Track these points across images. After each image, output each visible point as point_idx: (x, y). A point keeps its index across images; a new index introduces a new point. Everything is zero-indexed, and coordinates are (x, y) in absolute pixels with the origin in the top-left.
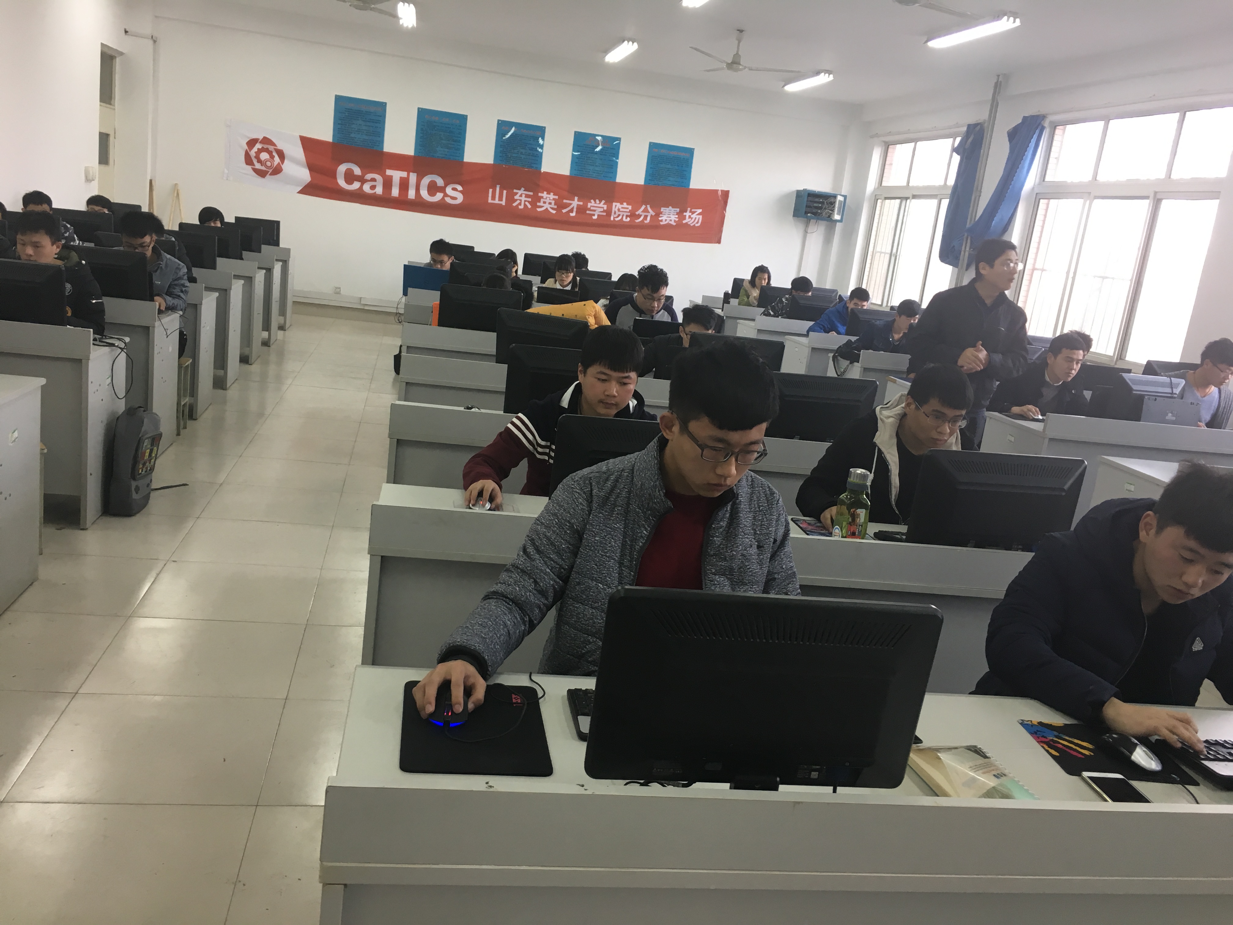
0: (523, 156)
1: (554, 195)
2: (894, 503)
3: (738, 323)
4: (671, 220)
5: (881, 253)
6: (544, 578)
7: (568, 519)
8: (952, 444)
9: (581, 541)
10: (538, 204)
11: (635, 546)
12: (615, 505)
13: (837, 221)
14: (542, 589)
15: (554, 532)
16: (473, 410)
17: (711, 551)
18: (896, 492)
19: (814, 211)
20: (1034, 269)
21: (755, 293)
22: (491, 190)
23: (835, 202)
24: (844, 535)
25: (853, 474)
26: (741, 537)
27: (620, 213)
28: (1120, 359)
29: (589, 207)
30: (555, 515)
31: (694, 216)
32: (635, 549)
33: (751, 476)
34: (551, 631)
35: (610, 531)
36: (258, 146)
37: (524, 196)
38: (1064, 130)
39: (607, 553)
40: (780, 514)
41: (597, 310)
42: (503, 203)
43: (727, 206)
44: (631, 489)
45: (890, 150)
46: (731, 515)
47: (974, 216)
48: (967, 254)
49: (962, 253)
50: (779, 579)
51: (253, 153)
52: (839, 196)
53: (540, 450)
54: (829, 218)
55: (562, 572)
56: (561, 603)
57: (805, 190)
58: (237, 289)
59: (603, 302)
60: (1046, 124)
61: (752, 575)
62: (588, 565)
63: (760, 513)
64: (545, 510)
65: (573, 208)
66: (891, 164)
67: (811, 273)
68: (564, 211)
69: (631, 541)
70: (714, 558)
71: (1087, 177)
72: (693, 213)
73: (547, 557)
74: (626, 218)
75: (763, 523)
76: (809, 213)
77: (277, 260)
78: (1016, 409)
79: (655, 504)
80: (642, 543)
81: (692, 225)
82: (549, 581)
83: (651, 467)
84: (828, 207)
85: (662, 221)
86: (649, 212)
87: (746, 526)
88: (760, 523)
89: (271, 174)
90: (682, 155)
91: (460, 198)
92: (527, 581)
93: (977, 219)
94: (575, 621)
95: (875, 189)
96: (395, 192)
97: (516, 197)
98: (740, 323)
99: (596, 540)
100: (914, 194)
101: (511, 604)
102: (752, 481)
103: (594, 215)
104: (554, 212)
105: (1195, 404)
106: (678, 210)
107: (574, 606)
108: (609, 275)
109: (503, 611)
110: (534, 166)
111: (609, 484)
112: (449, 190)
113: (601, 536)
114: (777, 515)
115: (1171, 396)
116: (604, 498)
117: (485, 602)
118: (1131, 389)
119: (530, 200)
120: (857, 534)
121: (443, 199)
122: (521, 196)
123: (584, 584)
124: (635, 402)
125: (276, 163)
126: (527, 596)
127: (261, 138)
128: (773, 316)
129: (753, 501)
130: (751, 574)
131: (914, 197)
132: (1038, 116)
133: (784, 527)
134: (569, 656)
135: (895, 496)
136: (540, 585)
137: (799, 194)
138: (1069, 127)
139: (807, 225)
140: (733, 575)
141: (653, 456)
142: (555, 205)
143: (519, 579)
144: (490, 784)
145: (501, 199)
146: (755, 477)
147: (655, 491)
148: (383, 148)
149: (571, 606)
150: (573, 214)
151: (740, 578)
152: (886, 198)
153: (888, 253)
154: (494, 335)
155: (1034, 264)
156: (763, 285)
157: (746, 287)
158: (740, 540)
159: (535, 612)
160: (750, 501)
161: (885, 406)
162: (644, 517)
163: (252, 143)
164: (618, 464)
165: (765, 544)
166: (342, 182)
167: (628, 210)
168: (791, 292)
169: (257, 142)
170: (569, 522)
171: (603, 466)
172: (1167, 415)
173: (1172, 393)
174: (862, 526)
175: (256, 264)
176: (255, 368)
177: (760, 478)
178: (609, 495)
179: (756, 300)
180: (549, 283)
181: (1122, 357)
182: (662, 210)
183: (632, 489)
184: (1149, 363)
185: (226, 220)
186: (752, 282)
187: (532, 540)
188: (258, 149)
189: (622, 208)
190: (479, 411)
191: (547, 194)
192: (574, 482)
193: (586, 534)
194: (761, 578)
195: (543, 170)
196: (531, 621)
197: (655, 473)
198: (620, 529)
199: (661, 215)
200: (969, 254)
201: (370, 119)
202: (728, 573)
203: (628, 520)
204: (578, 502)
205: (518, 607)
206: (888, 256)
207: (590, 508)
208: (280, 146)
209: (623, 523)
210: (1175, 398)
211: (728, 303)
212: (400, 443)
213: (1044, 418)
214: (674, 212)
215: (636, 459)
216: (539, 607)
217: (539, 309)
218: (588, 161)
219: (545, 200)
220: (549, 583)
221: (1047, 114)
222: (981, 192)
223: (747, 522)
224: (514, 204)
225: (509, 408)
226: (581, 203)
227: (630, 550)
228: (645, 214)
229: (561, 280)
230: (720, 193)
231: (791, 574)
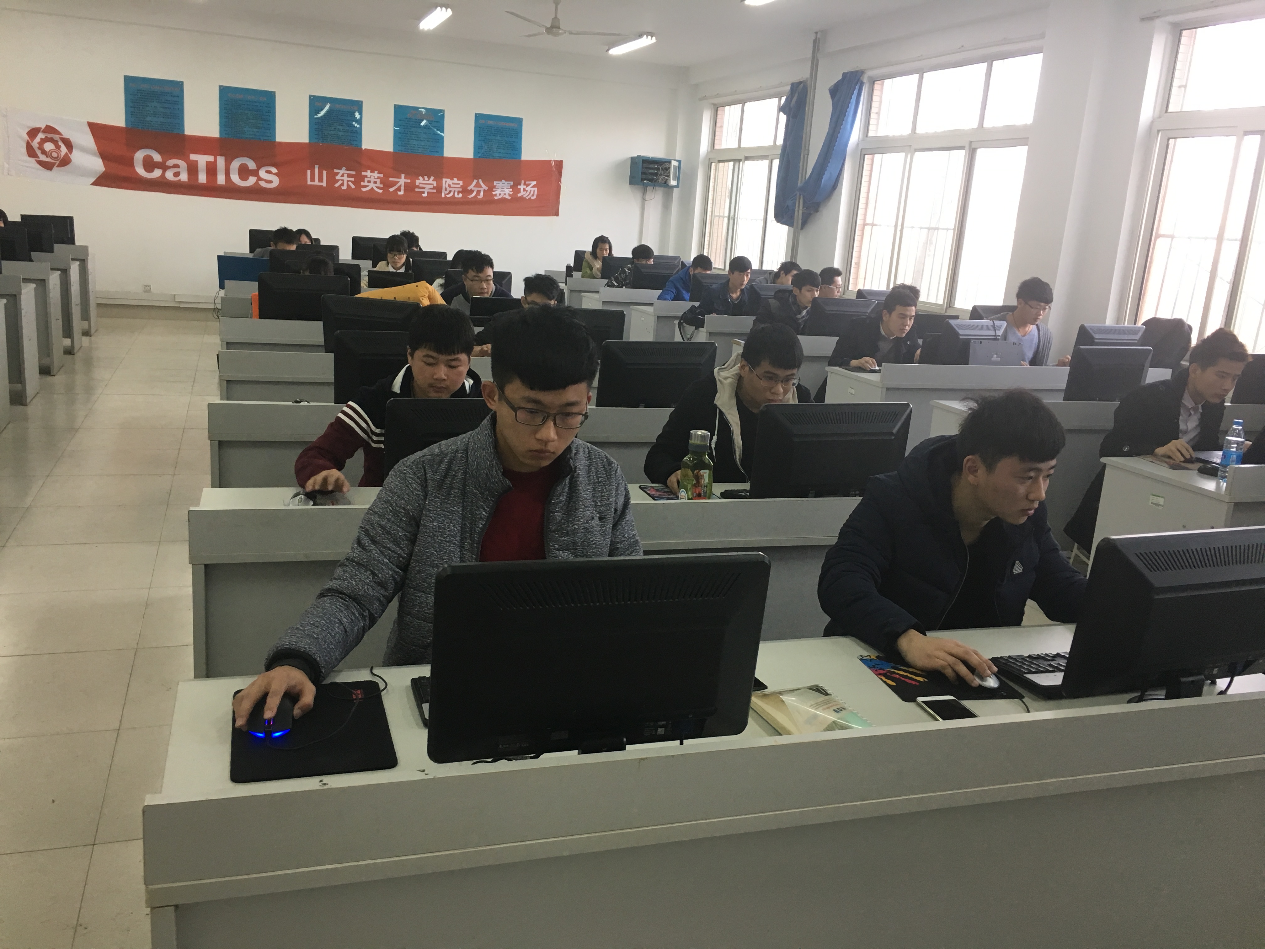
0: (341, 134)
1: (378, 173)
2: (739, 463)
3: (582, 296)
4: (505, 194)
5: (719, 217)
6: (382, 568)
7: (403, 506)
8: (789, 399)
9: (418, 527)
10: (362, 184)
11: (475, 529)
12: (452, 488)
13: (673, 187)
14: (381, 580)
15: (389, 520)
16: (302, 403)
17: (553, 527)
18: (740, 452)
19: (650, 177)
20: (865, 224)
21: (598, 265)
22: (309, 172)
23: (669, 168)
24: (690, 497)
25: (693, 436)
26: (581, 510)
27: (451, 189)
28: (950, 307)
29: (417, 184)
30: (387, 502)
31: (528, 189)
32: (476, 532)
33: (588, 448)
34: (394, 624)
35: (448, 515)
36: (41, 136)
37: (346, 175)
38: (882, 85)
39: (446, 537)
40: (618, 484)
41: (431, 291)
42: (324, 184)
43: (562, 177)
44: (466, 470)
45: (719, 112)
46: (570, 488)
47: (804, 175)
48: (801, 212)
49: (796, 212)
50: (622, 548)
51: (35, 143)
52: (673, 161)
53: (375, 438)
54: (666, 184)
55: (401, 561)
56: (402, 594)
57: (639, 157)
58: (28, 293)
59: (439, 281)
60: (865, 80)
61: (595, 548)
62: (427, 552)
63: (600, 484)
64: (378, 499)
65: (401, 186)
66: (722, 127)
67: (652, 242)
68: (391, 190)
69: (471, 524)
70: (557, 534)
71: (906, 131)
72: (528, 185)
73: (384, 547)
74: (458, 194)
75: (603, 494)
76: (645, 179)
77: (73, 259)
78: (854, 363)
79: (493, 484)
80: (482, 524)
81: (527, 198)
82: (387, 572)
83: (486, 446)
84: (664, 173)
85: (496, 195)
86: (481, 187)
87: (586, 499)
88: (600, 494)
89: (58, 166)
90: (511, 125)
91: (276, 182)
92: (363, 574)
93: (807, 178)
94: (418, 611)
95: (708, 153)
96: (202, 178)
97: (338, 177)
98: (584, 297)
99: (434, 525)
100: (746, 156)
101: (347, 600)
102: (589, 452)
103: (424, 192)
104: (380, 191)
105: (1017, 344)
106: (512, 183)
107: (416, 596)
108: (444, 255)
109: (339, 609)
110: (355, 143)
111: (443, 466)
112: (262, 173)
113: (440, 521)
114: (616, 485)
115: (995, 339)
116: (439, 481)
117: (320, 600)
118: (957, 334)
119: (353, 179)
120: (702, 495)
121: (257, 183)
122: (343, 176)
123: (425, 572)
124: (472, 382)
125: (63, 154)
126: (365, 590)
127: (43, 127)
128: (617, 287)
129: (591, 473)
130: (594, 546)
131: (747, 158)
132: (857, 72)
133: (624, 496)
134: (414, 647)
135: (740, 456)
136: (378, 577)
137: (633, 159)
138: (887, 82)
139: (644, 193)
140: (576, 549)
141: (487, 435)
142: (380, 184)
143: (355, 573)
144: (324, 782)
145: (321, 180)
146: (591, 448)
147: (492, 471)
148: (184, 131)
149: (412, 595)
150: (401, 193)
151: (585, 551)
152: (720, 161)
153: (726, 217)
154: (320, 324)
155: (865, 220)
156: (605, 255)
157: (587, 259)
158: (581, 514)
159: (375, 606)
160: (588, 473)
161: (723, 367)
162: (482, 498)
163: (33, 133)
164: (450, 445)
165: (606, 515)
166: (140, 171)
167: (459, 186)
168: (633, 262)
169: (39, 132)
170: (404, 508)
171: (435, 448)
172: (993, 357)
173: (995, 335)
174: (707, 486)
175: (48, 265)
176: (58, 380)
177: (596, 448)
178: (445, 478)
179: (599, 271)
180: (382, 266)
181: (952, 305)
182: (495, 184)
183: (468, 470)
184: (975, 308)
185: (10, 219)
186: (594, 253)
187: (366, 532)
188: (41, 139)
189: (453, 184)
190: (308, 404)
191: (371, 172)
192: (406, 467)
193: (424, 520)
194: (605, 549)
195: (364, 147)
196: (371, 614)
197: (491, 452)
198: (458, 512)
199: (494, 189)
200: (803, 213)
201: (167, 100)
202: (572, 547)
203: (466, 502)
204: (412, 488)
205: (356, 602)
206: (726, 220)
207: (425, 492)
208: (66, 135)
209: (461, 505)
210: (998, 339)
211: (571, 276)
212: (222, 445)
213: (880, 368)
214: (508, 185)
215: (469, 439)
216: (379, 600)
217: (367, 293)
218: (412, 136)
219: (369, 179)
220: (388, 574)
221: (865, 70)
222: (809, 150)
223: (587, 494)
224: (337, 185)
225: (340, 399)
226: (409, 181)
227: (470, 532)
228: (478, 189)
229: (394, 262)
230: (553, 163)
231: (633, 542)
